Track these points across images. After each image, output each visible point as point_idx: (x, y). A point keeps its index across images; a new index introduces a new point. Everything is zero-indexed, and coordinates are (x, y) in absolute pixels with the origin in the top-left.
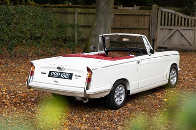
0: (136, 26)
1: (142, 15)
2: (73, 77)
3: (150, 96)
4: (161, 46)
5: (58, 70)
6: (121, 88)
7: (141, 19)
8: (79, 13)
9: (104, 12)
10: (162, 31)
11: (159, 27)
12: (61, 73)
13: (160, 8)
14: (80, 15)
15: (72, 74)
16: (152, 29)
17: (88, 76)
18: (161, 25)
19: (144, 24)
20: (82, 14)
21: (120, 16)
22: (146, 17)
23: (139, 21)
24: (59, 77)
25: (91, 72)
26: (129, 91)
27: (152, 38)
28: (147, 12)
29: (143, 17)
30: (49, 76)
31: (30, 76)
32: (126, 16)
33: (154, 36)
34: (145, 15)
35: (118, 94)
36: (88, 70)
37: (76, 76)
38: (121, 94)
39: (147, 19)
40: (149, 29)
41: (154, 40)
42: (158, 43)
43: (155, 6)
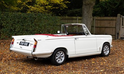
0: (108, 26)
1: (111, 20)
2: (30, 45)
3: (87, 60)
5: (23, 41)
6: (61, 53)
7: (111, 22)
8: (79, 19)
9: (86, 17)
10: (123, 28)
11: (121, 26)
12: (25, 42)
13: (122, 16)
14: (79, 20)
15: (29, 43)
16: (117, 27)
17: (35, 44)
18: (122, 25)
19: (113, 25)
20: (80, 19)
21: (100, 21)
22: (114, 21)
23: (110, 23)
24: (23, 45)
25: (37, 42)
26: (68, 55)
27: (117, 32)
28: (114, 18)
29: (112, 21)
30: (20, 44)
31: (11, 45)
32: (103, 21)
33: (118, 31)
34: (113, 20)
35: (59, 57)
36: (35, 40)
37: (31, 44)
38: (62, 57)
39: (114, 22)
40: (116, 28)
41: (118, 34)
42: (121, 35)
43: (119, 15)
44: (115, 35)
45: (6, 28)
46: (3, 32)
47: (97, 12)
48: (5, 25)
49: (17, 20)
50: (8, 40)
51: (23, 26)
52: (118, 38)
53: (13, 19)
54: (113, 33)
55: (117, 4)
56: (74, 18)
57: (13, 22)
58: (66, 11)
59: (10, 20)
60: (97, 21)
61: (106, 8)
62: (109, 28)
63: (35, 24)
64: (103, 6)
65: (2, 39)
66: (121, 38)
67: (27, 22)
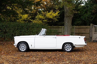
0: (84, 32)
4: (94, 40)
7: (86, 29)
8: (63, 28)
10: (94, 34)
13: (94, 25)
16: (90, 33)
18: (94, 32)
19: (87, 32)
22: (88, 29)
27: (91, 37)
28: (88, 27)
29: (87, 29)
33: (91, 36)
41: (91, 38)
42: (93, 39)
43: (91, 24)
44: (89, 39)
45: (9, 33)
46: (7, 36)
47: (79, 23)
48: (8, 31)
49: (16, 28)
50: (10, 41)
51: (21, 32)
52: (91, 41)
53: (14, 27)
54: (87, 37)
55: (93, 18)
56: (60, 27)
57: (14, 29)
58: (57, 24)
59: (12, 27)
60: (76, 29)
61: (86, 21)
62: (84, 34)
63: (30, 31)
64: (83, 20)
65: (6, 41)
66: (93, 41)
67: (24, 29)
